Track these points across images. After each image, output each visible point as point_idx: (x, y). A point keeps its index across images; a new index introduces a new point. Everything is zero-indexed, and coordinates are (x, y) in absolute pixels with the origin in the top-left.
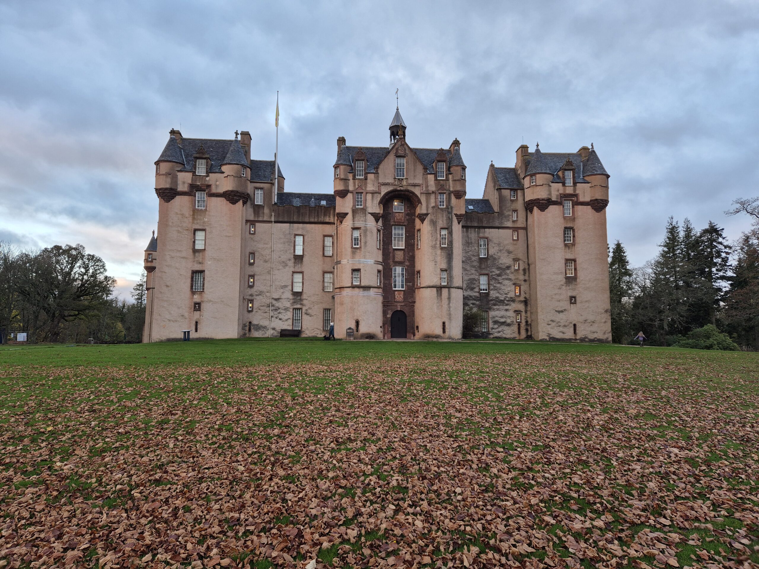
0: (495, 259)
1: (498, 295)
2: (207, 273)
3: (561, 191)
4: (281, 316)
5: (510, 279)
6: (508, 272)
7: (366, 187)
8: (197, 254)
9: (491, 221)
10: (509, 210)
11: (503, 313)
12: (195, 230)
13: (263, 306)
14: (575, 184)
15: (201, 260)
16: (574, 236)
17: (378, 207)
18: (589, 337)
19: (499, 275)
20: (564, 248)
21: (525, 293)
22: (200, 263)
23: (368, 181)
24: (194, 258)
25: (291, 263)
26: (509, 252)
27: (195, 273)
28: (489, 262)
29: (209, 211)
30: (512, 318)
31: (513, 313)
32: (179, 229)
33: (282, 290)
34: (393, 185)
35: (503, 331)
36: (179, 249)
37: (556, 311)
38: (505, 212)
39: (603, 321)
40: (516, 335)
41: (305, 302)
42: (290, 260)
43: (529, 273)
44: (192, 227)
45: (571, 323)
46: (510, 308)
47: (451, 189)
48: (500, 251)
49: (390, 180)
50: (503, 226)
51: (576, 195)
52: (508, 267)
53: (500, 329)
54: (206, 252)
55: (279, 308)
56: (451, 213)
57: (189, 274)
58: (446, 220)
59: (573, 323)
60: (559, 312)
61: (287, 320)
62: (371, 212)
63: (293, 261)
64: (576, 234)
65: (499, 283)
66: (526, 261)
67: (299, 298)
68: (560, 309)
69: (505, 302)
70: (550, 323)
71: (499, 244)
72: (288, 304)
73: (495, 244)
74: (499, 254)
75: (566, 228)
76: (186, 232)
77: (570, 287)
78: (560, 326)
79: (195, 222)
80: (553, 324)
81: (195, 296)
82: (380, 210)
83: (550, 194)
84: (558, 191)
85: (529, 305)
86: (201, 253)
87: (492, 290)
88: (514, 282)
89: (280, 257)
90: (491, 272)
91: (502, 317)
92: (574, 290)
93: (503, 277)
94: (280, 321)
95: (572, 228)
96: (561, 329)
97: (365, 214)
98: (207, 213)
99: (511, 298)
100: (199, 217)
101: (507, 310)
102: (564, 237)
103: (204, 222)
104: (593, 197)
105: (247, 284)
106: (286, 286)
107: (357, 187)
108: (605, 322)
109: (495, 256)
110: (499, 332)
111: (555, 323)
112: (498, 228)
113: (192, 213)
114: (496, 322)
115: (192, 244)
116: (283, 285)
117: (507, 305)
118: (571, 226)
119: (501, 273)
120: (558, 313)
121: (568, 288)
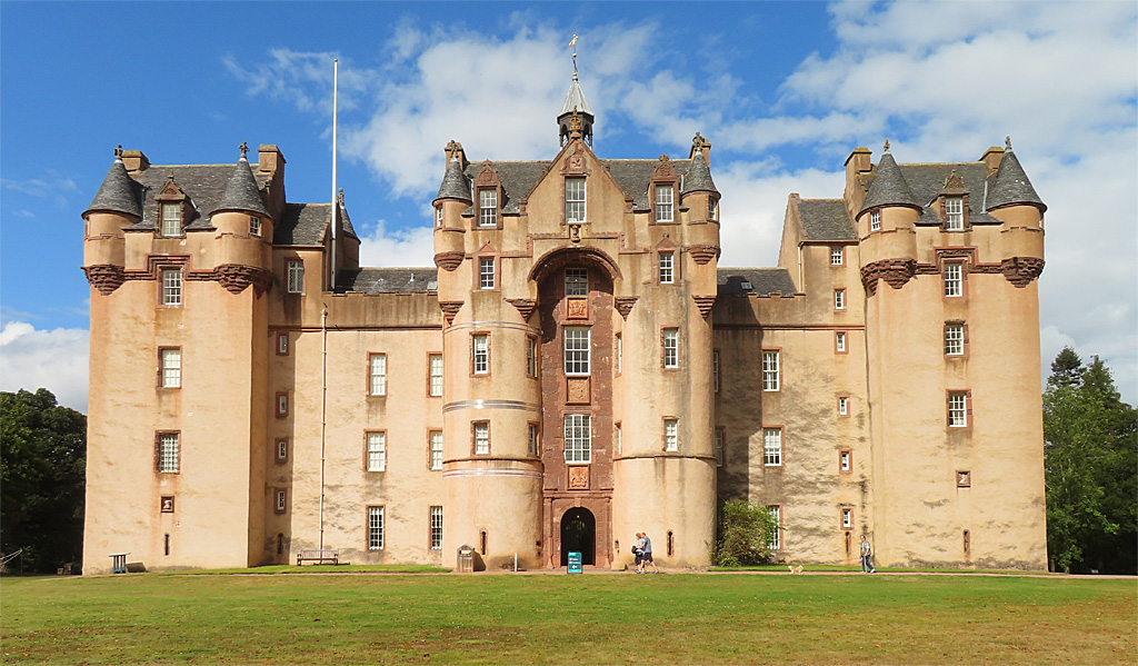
0: (796, 394)
1: (802, 471)
2: (184, 436)
3: (938, 244)
4: (341, 522)
5: (829, 437)
6: (825, 421)
7: (500, 246)
8: (165, 398)
9: (787, 313)
10: (828, 290)
11: (813, 509)
12: (162, 351)
13: (306, 502)
14: (969, 225)
15: (172, 410)
16: (966, 341)
17: (526, 287)
18: (998, 559)
19: (803, 430)
20: (944, 366)
21: (862, 467)
22: (171, 416)
23: (505, 231)
24: (160, 406)
25: (361, 412)
26: (828, 379)
27: (161, 436)
28: (783, 400)
29: (188, 310)
30: (832, 520)
31: (835, 509)
32: (130, 347)
33: (343, 469)
34: (557, 238)
35: (812, 548)
36: (131, 389)
37: (926, 503)
38: (818, 293)
39: (1030, 522)
40: (841, 556)
41: (390, 493)
42: (359, 405)
43: (871, 423)
44: (154, 343)
45: (958, 528)
46: (828, 499)
47: (687, 244)
48: (808, 376)
49: (554, 229)
50: (814, 323)
51: (970, 251)
52: (825, 412)
53: (806, 544)
54: (183, 392)
55: (338, 506)
56: (686, 296)
57: (151, 439)
58: (676, 310)
59: (963, 529)
60: (932, 505)
61: (354, 530)
62: (511, 298)
63: (365, 407)
64: (971, 337)
65: (806, 445)
66: (866, 397)
67: (378, 484)
68: (935, 500)
69: (818, 485)
70: (913, 528)
71: (805, 363)
72: (356, 498)
73: (796, 361)
74: (805, 384)
75: (949, 324)
76: (143, 354)
77: (958, 451)
78: (933, 535)
79: (161, 332)
80: (919, 531)
81: (164, 483)
82: (531, 294)
83: (913, 250)
84: (931, 242)
85: (870, 492)
86: (173, 396)
87: (789, 460)
88: (838, 442)
89: (339, 401)
90: (788, 423)
91: (810, 519)
92: (966, 456)
93: (814, 433)
94: (341, 532)
95: (960, 324)
96: (936, 541)
97: (499, 302)
98: (183, 313)
99: (832, 477)
100: (168, 322)
101: (821, 503)
102: (947, 343)
103: (177, 333)
104: (1008, 254)
105: (273, 457)
106: (352, 460)
107: (481, 246)
108: (1034, 525)
109: (797, 389)
110: (804, 550)
111: (923, 529)
112: (804, 327)
113: (154, 314)
114: (797, 529)
115: (155, 376)
116: (345, 458)
117: (822, 492)
118: (961, 317)
119: (810, 424)
120: (929, 508)
121: (952, 452)
